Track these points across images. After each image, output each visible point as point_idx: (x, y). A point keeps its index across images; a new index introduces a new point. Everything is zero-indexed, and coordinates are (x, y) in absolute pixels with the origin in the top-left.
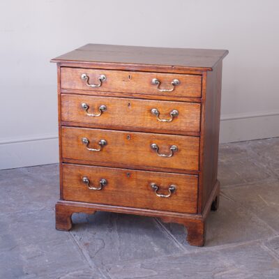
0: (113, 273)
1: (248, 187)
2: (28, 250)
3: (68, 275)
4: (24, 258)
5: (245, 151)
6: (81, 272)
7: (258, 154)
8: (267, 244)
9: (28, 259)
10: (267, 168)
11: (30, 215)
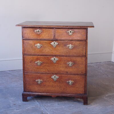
0: (47, 107)
1: (96, 78)
2: (12, 99)
3: (29, 108)
4: (10, 101)
5: (93, 66)
6: (34, 106)
7: (98, 67)
8: (106, 97)
9: (12, 102)
10: (102, 72)
11: (12, 87)
